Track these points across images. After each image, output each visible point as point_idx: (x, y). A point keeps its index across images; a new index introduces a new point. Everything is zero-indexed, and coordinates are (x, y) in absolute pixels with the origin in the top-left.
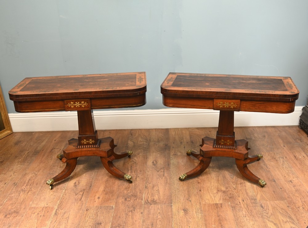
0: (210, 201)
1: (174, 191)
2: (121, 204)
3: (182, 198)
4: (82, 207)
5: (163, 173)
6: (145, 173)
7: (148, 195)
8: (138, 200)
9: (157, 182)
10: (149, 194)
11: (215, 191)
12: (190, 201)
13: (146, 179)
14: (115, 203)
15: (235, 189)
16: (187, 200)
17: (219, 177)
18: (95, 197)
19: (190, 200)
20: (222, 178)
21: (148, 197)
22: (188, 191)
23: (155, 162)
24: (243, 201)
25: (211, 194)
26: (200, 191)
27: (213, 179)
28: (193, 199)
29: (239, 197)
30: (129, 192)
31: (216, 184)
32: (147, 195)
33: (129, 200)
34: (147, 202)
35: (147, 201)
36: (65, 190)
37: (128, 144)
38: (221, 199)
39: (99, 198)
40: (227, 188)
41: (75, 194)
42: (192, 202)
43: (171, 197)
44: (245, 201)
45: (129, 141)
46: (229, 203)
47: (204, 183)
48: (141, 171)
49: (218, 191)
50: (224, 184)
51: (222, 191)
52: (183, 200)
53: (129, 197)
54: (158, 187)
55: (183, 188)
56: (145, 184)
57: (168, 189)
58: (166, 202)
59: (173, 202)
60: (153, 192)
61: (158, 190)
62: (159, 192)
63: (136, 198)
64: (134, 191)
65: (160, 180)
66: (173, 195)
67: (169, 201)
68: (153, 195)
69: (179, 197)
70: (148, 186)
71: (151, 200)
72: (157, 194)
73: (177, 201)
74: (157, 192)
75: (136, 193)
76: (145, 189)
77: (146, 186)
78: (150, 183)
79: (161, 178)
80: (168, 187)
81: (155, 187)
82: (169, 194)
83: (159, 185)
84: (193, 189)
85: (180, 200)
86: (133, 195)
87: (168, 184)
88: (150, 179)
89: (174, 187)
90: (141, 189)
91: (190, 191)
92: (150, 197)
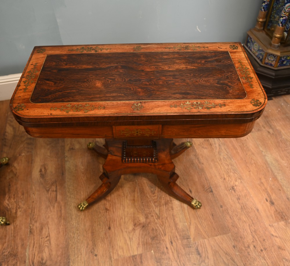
0: (125, 251)
1: (72, 235)
3: (83, 250)
5: (55, 193)
6: (30, 196)
7: (34, 251)
9: (47, 216)
10: (35, 247)
11: (131, 227)
12: (96, 255)
13: (30, 211)
15: (159, 217)
16: (92, 252)
17: (134, 191)
19: (96, 253)
20: (139, 194)
21: (34, 254)
22: (93, 233)
23: (43, 170)
24: (172, 243)
25: (125, 234)
26: (110, 228)
27: (127, 197)
28: (100, 249)
29: (165, 235)
30: (6, 245)
31: (132, 210)
32: (33, 250)
37: (6, 132)
38: (141, 243)
40: (147, 218)
42: (99, 257)
43: (68, 250)
44: (174, 243)
45: (8, 126)
46: (152, 251)
47: (114, 210)
48: (23, 194)
49: (135, 225)
50: (142, 207)
51: (140, 224)
52: (86, 255)
53: (5, 260)
54: (49, 229)
55: (84, 225)
56: (29, 223)
57: (63, 231)
58: (60, 263)
59: (70, 261)
60: (41, 242)
61: (48, 235)
62: (49, 240)
63: (16, 259)
64: (12, 242)
65: (51, 211)
66: (70, 245)
67: (66, 261)
68: (41, 248)
69: (80, 247)
70: (33, 227)
71: (38, 261)
72: (47, 245)
73: (76, 259)
74: (47, 241)
75: (16, 248)
76: (29, 236)
77: (31, 229)
78: (36, 219)
79: (52, 206)
80: (62, 226)
81: (44, 228)
82: (65, 243)
83: (50, 223)
84: (99, 226)
85: (81, 254)
86: (12, 253)
87: (63, 218)
88: (37, 209)
89: (72, 224)
90: (23, 237)
91: (95, 232)
92: (37, 255)
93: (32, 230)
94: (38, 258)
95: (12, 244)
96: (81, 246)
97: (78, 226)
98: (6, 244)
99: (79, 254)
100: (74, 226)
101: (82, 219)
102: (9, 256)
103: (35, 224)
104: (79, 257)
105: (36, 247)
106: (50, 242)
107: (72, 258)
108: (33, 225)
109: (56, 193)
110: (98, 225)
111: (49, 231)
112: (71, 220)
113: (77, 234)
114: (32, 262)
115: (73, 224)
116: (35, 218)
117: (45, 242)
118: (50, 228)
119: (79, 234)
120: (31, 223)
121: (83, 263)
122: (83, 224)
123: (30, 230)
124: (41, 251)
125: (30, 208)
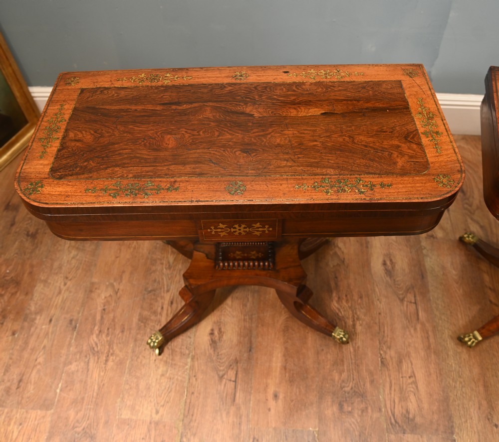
1: (451, 382)
2: (332, 426)
3: (474, 412)
4: (240, 429)
5: (414, 306)
6: (373, 302)
7: (393, 395)
8: (370, 410)
9: (407, 343)
10: (393, 388)
12: (496, 426)
13: (377, 328)
14: (317, 421)
16: (488, 419)
18: (265, 390)
21: (392, 399)
22: (485, 386)
23: (388, 263)
30: (345, 375)
32: (391, 394)
33: (350, 409)
34: (393, 421)
35: (394, 415)
36: (193, 359)
39: (276, 396)
41: (216, 377)
43: (448, 405)
48: (361, 297)
52: (479, 421)
53: (348, 399)
54: (412, 364)
55: (470, 371)
56: (378, 347)
57: (436, 373)
58: (438, 424)
59: (454, 425)
60: (401, 383)
61: (413, 375)
62: (415, 383)
63: (365, 402)
64: (355, 373)
65: (412, 336)
66: (451, 399)
67: (447, 423)
68: (403, 393)
69: (467, 406)
70: (385, 355)
71: (401, 413)
72: (412, 389)
73: (464, 424)
74: (411, 383)
75: (362, 383)
76: (381, 370)
77: (382, 358)
78: (389, 344)
79: (412, 327)
80: (434, 364)
81: (403, 361)
82: (441, 393)
83: (413, 355)
84: (495, 378)
85: (471, 418)
86: (356, 390)
87: (432, 350)
88: (387, 327)
89: (448, 364)
90: (372, 368)
91: (490, 386)
92: (399, 404)
93: (384, 360)
94: (400, 409)
95: (355, 377)
96: (470, 405)
97: (459, 371)
98: (344, 373)
99: (468, 416)
100: (453, 368)
101: (464, 359)
102: (353, 394)
103: (388, 351)
104: (468, 422)
105: (395, 390)
106: (417, 387)
107: (457, 421)
108: (385, 353)
109: (416, 306)
110: (493, 376)
111: (412, 368)
112: (446, 357)
113: (461, 383)
114: (391, 413)
115: (452, 365)
116: (387, 341)
117: (409, 384)
118: (413, 362)
119: (463, 383)
120: (382, 349)
121: (476, 433)
122: (467, 368)
123: (381, 360)
124: (404, 398)
125: (376, 323)
